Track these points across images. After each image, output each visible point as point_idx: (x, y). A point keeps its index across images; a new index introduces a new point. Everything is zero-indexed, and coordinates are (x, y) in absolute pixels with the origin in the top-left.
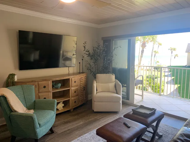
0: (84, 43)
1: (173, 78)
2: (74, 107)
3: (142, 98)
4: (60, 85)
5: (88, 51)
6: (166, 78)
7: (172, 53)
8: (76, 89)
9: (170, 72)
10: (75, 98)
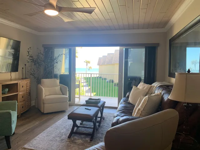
0: (29, 48)
1: (90, 87)
2: (22, 113)
3: (80, 100)
4: (7, 90)
5: (32, 57)
6: (85, 88)
7: (87, 65)
8: (23, 94)
9: (87, 82)
10: (22, 103)
